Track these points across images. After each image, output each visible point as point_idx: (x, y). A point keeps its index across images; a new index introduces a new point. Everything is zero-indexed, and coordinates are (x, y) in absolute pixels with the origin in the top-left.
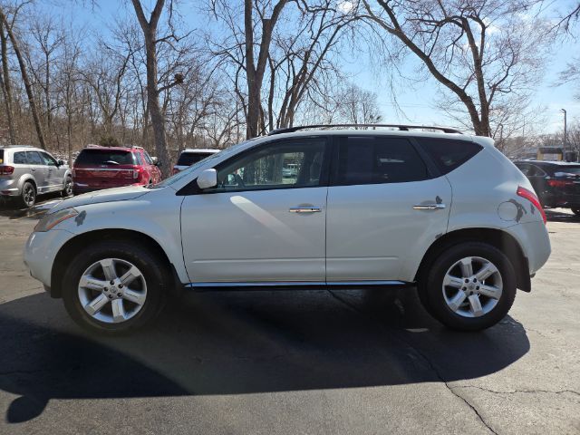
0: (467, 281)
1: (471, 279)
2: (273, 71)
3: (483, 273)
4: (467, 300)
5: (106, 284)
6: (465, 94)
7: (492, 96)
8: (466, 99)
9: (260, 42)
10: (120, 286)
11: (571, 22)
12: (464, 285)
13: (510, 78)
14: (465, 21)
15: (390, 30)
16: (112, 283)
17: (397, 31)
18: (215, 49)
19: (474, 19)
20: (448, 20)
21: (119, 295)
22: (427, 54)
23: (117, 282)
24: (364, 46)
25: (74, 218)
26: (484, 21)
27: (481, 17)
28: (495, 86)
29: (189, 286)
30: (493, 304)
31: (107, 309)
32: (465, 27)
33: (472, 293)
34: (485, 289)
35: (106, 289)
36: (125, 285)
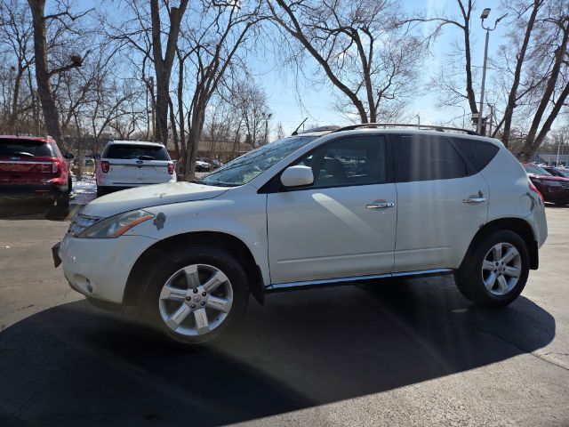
0: (497, 264)
1: (500, 262)
2: (181, 62)
3: (508, 257)
4: (497, 282)
5: (189, 292)
6: (357, 99)
7: (379, 101)
8: (358, 103)
9: (168, 31)
10: (204, 295)
11: (431, 42)
12: (496, 267)
13: (393, 87)
14: (355, 32)
15: (293, 33)
16: (196, 292)
17: (299, 35)
18: (111, 32)
19: (365, 31)
20: (341, 29)
21: (204, 304)
22: (324, 59)
23: (201, 289)
24: (269, 45)
25: (152, 221)
26: (372, 34)
27: (370, 30)
28: (381, 92)
29: (270, 288)
30: (515, 282)
31: (189, 321)
32: (356, 38)
33: (500, 274)
34: (509, 269)
35: (189, 299)
36: (209, 292)
